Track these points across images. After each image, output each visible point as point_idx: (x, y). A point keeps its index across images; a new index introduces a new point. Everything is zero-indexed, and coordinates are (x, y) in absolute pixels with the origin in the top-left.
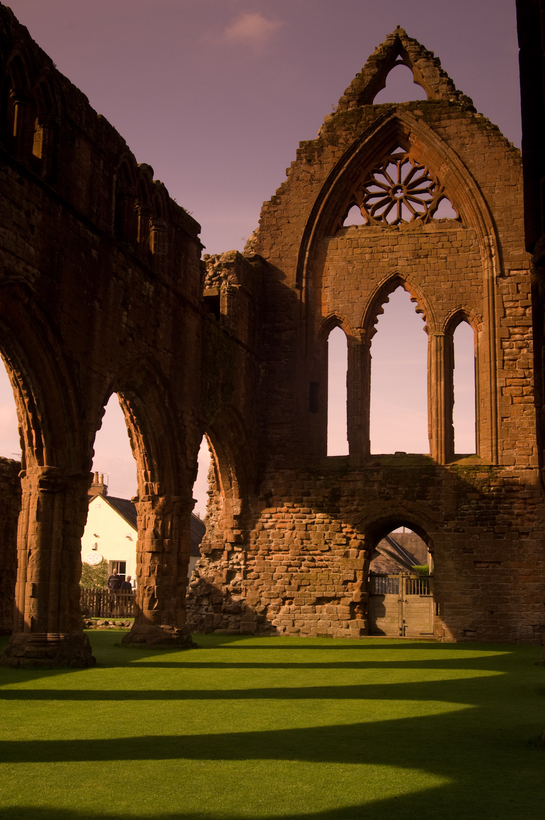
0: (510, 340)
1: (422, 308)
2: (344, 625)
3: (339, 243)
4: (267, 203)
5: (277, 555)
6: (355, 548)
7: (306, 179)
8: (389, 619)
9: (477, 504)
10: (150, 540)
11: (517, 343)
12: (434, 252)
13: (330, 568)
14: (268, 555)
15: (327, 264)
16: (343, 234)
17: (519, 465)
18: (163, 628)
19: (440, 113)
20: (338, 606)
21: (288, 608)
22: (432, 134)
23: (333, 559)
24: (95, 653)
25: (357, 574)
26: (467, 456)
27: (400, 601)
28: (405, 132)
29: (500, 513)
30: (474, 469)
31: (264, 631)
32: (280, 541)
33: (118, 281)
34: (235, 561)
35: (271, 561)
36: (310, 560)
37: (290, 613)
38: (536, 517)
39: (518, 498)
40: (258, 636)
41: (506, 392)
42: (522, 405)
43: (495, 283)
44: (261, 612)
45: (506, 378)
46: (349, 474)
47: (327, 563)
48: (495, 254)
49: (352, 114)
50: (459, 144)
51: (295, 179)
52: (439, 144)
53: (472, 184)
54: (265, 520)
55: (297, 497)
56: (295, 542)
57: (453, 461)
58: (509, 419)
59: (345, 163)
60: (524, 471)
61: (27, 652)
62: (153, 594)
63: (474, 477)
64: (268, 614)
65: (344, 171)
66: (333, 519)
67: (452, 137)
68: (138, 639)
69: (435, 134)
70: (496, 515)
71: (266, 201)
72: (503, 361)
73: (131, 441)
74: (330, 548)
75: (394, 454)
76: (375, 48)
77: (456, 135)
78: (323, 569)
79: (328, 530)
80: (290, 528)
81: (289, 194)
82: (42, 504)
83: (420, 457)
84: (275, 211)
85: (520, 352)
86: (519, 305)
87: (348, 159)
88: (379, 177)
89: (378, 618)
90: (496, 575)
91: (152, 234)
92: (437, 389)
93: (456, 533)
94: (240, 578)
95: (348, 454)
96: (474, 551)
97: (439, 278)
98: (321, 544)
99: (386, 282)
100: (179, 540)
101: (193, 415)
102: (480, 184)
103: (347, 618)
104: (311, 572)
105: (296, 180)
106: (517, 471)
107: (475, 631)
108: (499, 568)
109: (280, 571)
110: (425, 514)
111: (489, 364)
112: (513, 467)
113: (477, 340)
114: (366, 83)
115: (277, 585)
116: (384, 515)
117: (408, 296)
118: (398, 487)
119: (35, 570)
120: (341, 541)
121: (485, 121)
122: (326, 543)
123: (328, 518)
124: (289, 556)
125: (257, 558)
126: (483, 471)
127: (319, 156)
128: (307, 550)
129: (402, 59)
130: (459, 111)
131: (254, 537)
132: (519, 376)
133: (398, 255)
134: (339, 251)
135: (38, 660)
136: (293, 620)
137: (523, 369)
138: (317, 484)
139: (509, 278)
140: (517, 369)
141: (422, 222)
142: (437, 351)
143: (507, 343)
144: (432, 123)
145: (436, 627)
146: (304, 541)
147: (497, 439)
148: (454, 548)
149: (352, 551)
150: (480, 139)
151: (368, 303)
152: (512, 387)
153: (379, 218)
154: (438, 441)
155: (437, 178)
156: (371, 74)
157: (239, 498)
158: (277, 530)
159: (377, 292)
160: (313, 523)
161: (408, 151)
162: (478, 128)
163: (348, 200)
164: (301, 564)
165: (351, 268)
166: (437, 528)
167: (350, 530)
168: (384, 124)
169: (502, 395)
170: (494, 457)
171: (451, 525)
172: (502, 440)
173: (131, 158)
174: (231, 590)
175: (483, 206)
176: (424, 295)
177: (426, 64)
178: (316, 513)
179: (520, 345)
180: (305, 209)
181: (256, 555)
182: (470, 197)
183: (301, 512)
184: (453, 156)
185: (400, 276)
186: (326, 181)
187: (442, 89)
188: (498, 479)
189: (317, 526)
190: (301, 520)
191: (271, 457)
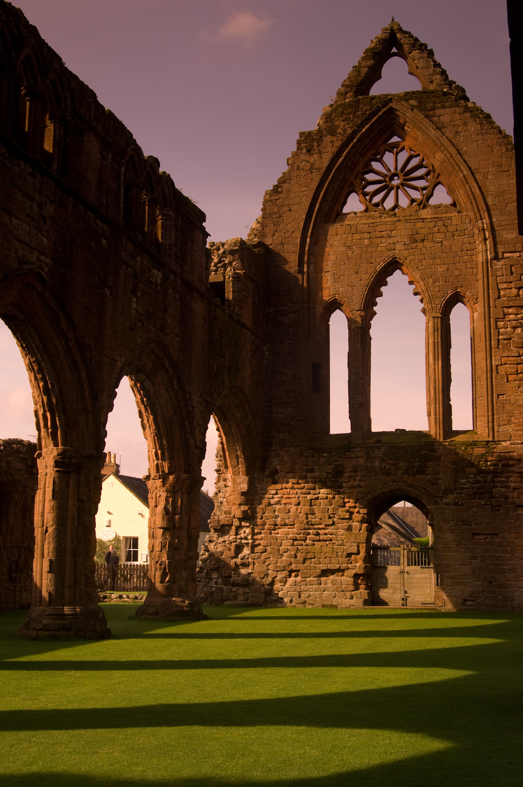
0: (505, 320)
1: (419, 290)
2: (349, 596)
3: (338, 230)
4: (269, 192)
5: (283, 530)
6: (357, 522)
7: (306, 168)
8: (392, 590)
9: (475, 478)
10: (161, 516)
11: (511, 323)
12: (430, 236)
13: (334, 542)
14: (275, 529)
15: (327, 249)
16: (343, 220)
17: (514, 440)
18: (174, 601)
19: (434, 103)
20: (342, 578)
21: (294, 580)
22: (427, 123)
23: (337, 533)
24: (110, 625)
25: (360, 546)
26: (465, 432)
27: (402, 572)
28: (400, 121)
29: (497, 487)
30: (471, 445)
31: (271, 603)
32: (286, 516)
33: (127, 269)
34: (243, 535)
35: (278, 535)
36: (315, 533)
37: (296, 585)
39: (513, 472)
40: (266, 607)
41: (501, 371)
42: (517, 382)
43: (489, 266)
44: (268, 585)
45: (501, 357)
46: (351, 451)
47: (331, 536)
48: (489, 237)
49: (349, 105)
50: (453, 132)
51: (295, 168)
52: (434, 133)
53: (466, 171)
54: (271, 496)
55: (302, 474)
56: (300, 517)
57: (451, 438)
58: (505, 396)
59: (343, 152)
60: (520, 445)
61: (45, 625)
62: (165, 569)
63: (471, 452)
64: (275, 586)
65: (343, 160)
66: (336, 494)
67: (446, 125)
68: (151, 611)
69: (429, 122)
70: (493, 488)
71: (268, 190)
72: (499, 340)
73: (142, 421)
74: (333, 522)
75: (394, 431)
76: (370, 41)
77: (450, 123)
78: (327, 542)
79: (332, 505)
80: (295, 504)
81: (290, 183)
82: (57, 483)
83: (419, 434)
84: (277, 200)
85: (514, 331)
86: (513, 286)
87: (347, 148)
88: (376, 165)
89: (381, 589)
90: (494, 547)
91: (159, 223)
92: (435, 368)
93: (455, 507)
94: (248, 552)
95: (350, 432)
96: (473, 523)
97: (436, 261)
98: (325, 518)
99: (384, 266)
100: (189, 516)
101: (201, 396)
102: (474, 171)
103: (351, 589)
104: (315, 546)
105: (297, 169)
106: (513, 446)
107: (475, 601)
108: (497, 540)
109: (286, 544)
110: (425, 489)
111: (484, 343)
112: (509, 442)
113: (473, 321)
114: (363, 75)
115: (283, 558)
116: (385, 490)
117: (406, 279)
118: (399, 463)
119: (52, 546)
120: (344, 515)
121: (478, 110)
122: (330, 517)
123: (331, 493)
124: (295, 530)
125: (264, 532)
126: (480, 446)
127: (318, 146)
128: (312, 524)
129: (397, 51)
130: (453, 101)
131: (261, 512)
132: (514, 355)
133: (395, 240)
134: (339, 237)
135: (55, 632)
136: (299, 592)
137: (518, 347)
138: (320, 461)
139: (503, 260)
140: (512, 348)
141: (418, 208)
142: (434, 331)
143: (502, 323)
144: (427, 113)
145: (437, 597)
146: (309, 516)
147: (493, 415)
148: (453, 521)
149: (356, 525)
150: (473, 127)
151: (368, 286)
152: (507, 366)
153: (377, 205)
154: (436, 418)
155: (432, 165)
156: (367, 66)
157: (246, 475)
158: (283, 505)
159: (376, 276)
160: (317, 498)
161: (404, 140)
162: (471, 116)
163: (347, 188)
164: (306, 537)
165: (351, 252)
166: (437, 502)
167: (353, 505)
168: (380, 114)
169: (498, 373)
170: (491, 433)
171: (450, 498)
172: (498, 416)
173: (138, 150)
174: (239, 563)
175: (478, 192)
176: (421, 278)
177: (420, 55)
178: (320, 489)
179: (514, 325)
180: (305, 197)
181: (263, 529)
182: (465, 183)
183: (306, 488)
184: (447, 143)
185: (398, 260)
186: (326, 169)
187: (436, 79)
188: (494, 454)
189: (321, 501)
190: (306, 495)
191: (276, 435)
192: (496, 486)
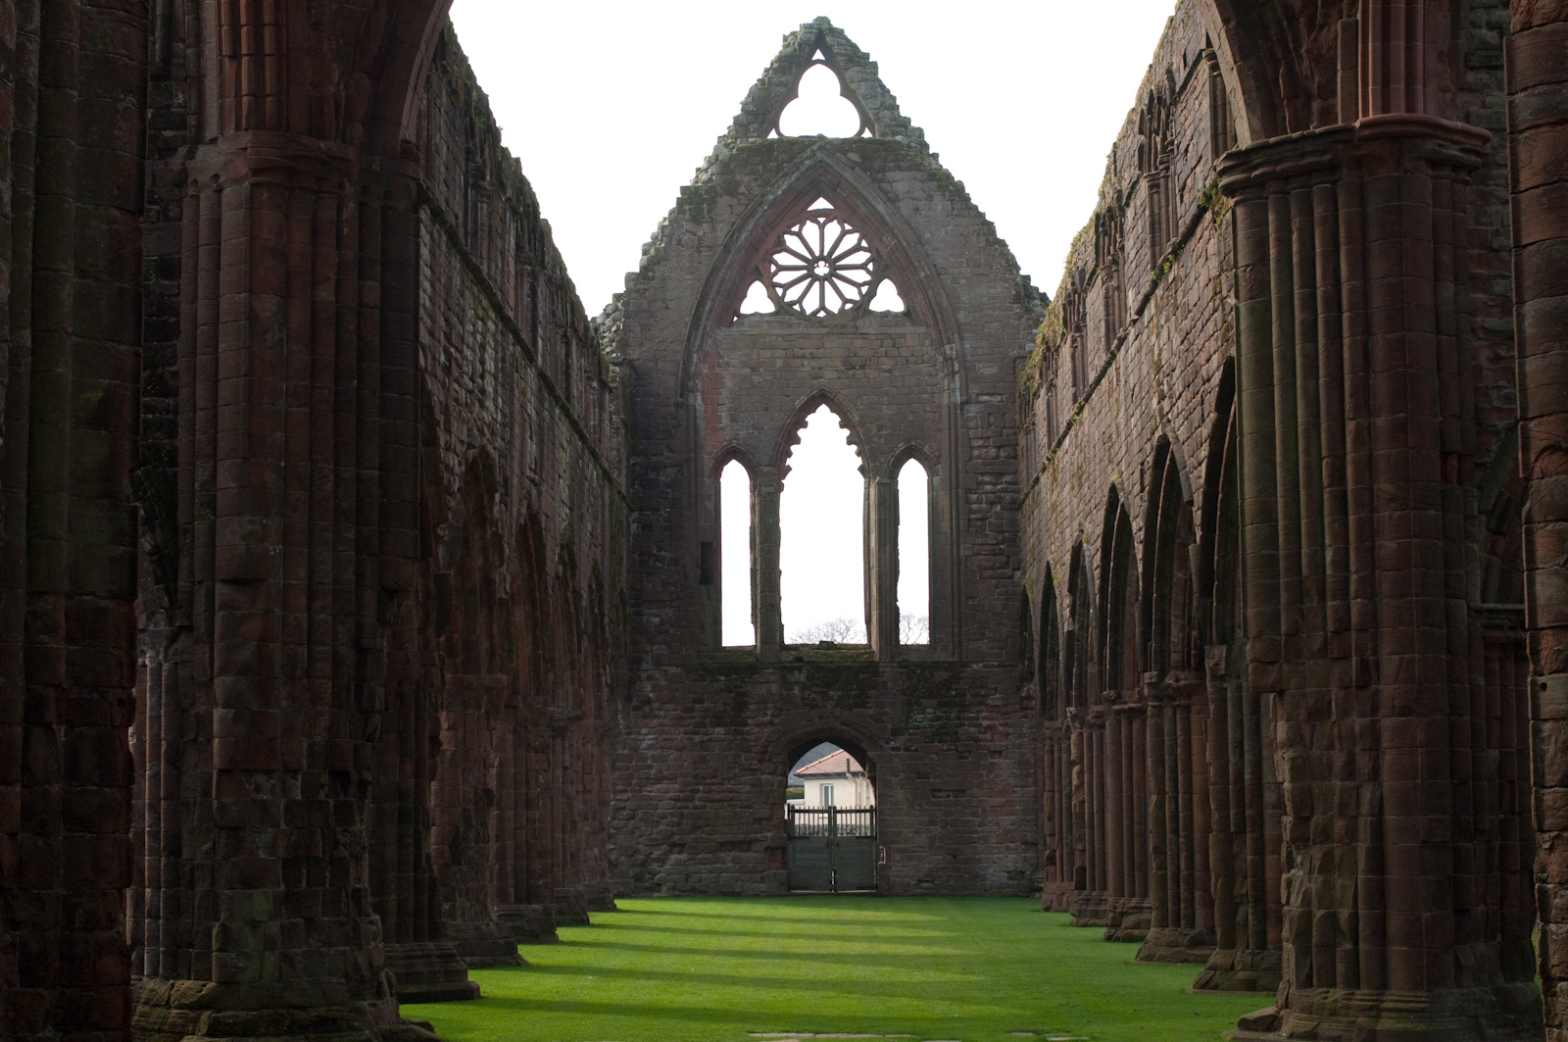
0: (979, 491)
1: (858, 438)
2: (758, 879)
3: (738, 341)
5: (659, 786)
6: (769, 774)
7: (691, 244)
9: (934, 713)
11: (987, 496)
12: (874, 361)
13: (735, 802)
14: (647, 785)
16: (744, 326)
17: (989, 661)
19: (885, 161)
20: (749, 853)
21: (678, 858)
22: (873, 190)
23: (739, 789)
25: (774, 809)
26: (919, 648)
27: (829, 844)
28: (832, 180)
30: (930, 667)
31: (644, 892)
32: (663, 766)
35: (651, 794)
36: (706, 790)
37: (681, 864)
38: (1011, 730)
39: (987, 705)
40: (637, 898)
41: (972, 564)
42: (993, 581)
43: (959, 412)
44: (639, 866)
45: (973, 545)
46: (759, 673)
47: (730, 794)
48: (959, 371)
49: (757, 150)
50: (911, 208)
51: (674, 242)
53: (930, 270)
54: (641, 737)
55: (687, 705)
56: (684, 767)
57: (901, 655)
58: (977, 599)
59: (748, 223)
60: (996, 669)
63: (930, 677)
64: (649, 867)
65: (747, 236)
66: (738, 735)
67: (902, 197)
69: (878, 191)
70: (960, 727)
72: (970, 520)
74: (734, 774)
75: (817, 643)
77: (907, 195)
78: (725, 804)
79: (731, 749)
80: (677, 748)
81: (667, 266)
83: (856, 648)
85: (991, 509)
86: (991, 444)
87: (753, 217)
90: (959, 808)
93: (906, 753)
95: (756, 643)
96: (931, 775)
98: (722, 768)
99: (806, 399)
102: (940, 270)
103: (761, 869)
104: (708, 809)
105: (677, 244)
106: (986, 670)
107: (933, 882)
108: (964, 798)
109: (664, 806)
110: (868, 729)
111: (949, 523)
112: (981, 665)
113: (932, 487)
115: (661, 827)
116: (808, 731)
117: (836, 418)
118: (829, 691)
120: (751, 765)
121: (947, 176)
122: (729, 768)
123: (730, 733)
124: (677, 786)
126: (942, 669)
127: (709, 211)
128: (702, 778)
129: (824, 59)
130: (912, 160)
132: (990, 542)
133: (823, 363)
134: (738, 352)
136: (687, 875)
137: (996, 532)
138: (715, 687)
139: (977, 405)
140: (987, 532)
141: (856, 316)
143: (975, 496)
144: (874, 175)
145: (881, 877)
146: (698, 765)
147: (960, 626)
148: (905, 772)
149: (766, 778)
151: (782, 430)
152: (981, 557)
153: (792, 304)
154: (881, 628)
156: (780, 83)
158: (659, 750)
159: (794, 415)
162: (938, 187)
163: (749, 273)
164: (694, 796)
165: (757, 377)
166: (881, 747)
169: (967, 567)
170: (957, 650)
171: (899, 742)
172: (967, 628)
175: (945, 303)
176: (861, 421)
178: (714, 727)
179: (991, 500)
180: (690, 290)
183: (693, 724)
184: (901, 224)
185: (826, 392)
186: (722, 248)
188: (962, 681)
189: (716, 744)
190: (693, 736)
191: (648, 648)
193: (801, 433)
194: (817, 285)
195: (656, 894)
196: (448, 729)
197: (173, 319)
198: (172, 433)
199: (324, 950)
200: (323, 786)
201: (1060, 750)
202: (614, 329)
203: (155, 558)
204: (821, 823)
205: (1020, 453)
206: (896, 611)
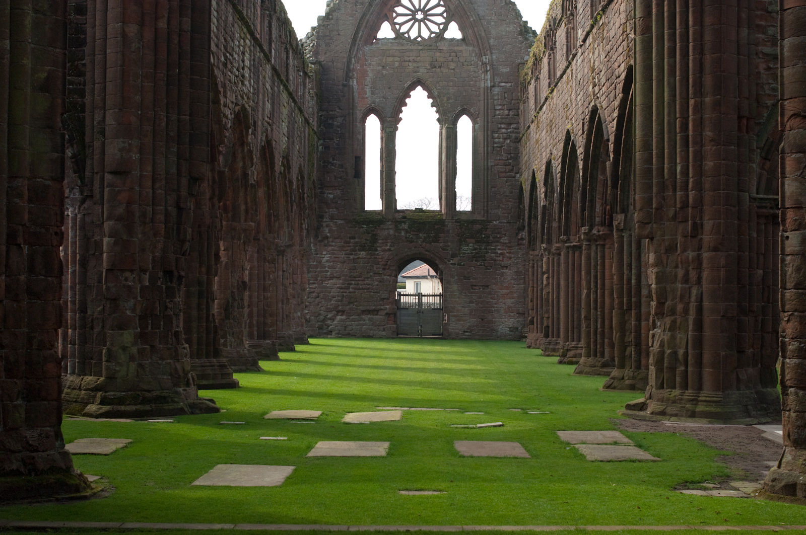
0: (499, 132)
1: (436, 104)
2: (381, 329)
3: (375, 52)
4: (321, 17)
5: (332, 281)
6: (388, 276)
7: (352, 1)
9: (473, 246)
11: (503, 135)
12: (446, 64)
13: (370, 290)
14: (325, 281)
16: (378, 44)
17: (502, 220)
20: (377, 316)
21: (341, 318)
23: (373, 284)
25: (391, 294)
26: (466, 212)
27: (419, 312)
30: (471, 222)
31: (323, 335)
32: (334, 271)
35: (328, 285)
36: (356, 284)
37: (342, 321)
38: (512, 256)
39: (500, 242)
42: (505, 179)
43: (489, 91)
45: (495, 160)
46: (384, 224)
47: (368, 286)
48: (490, 70)
55: (346, 240)
56: (345, 272)
57: (457, 216)
58: (496, 188)
60: (505, 224)
63: (471, 228)
64: (326, 322)
66: (372, 256)
70: (486, 254)
72: (493, 147)
74: (370, 275)
75: (414, 209)
78: (366, 291)
79: (369, 263)
80: (341, 262)
81: (339, 12)
83: (433, 212)
84: (328, 25)
85: (505, 142)
86: (505, 108)
90: (485, 294)
92: (447, 166)
93: (459, 266)
95: (382, 209)
96: (471, 278)
97: (449, 84)
98: (364, 273)
99: (410, 83)
103: (383, 324)
104: (357, 293)
105: (345, 2)
106: (501, 224)
107: (471, 332)
108: (488, 290)
109: (334, 292)
110: (439, 254)
111: (483, 148)
112: (498, 222)
113: (474, 130)
115: (332, 302)
117: (426, 93)
118: (419, 234)
120: (379, 271)
122: (368, 272)
123: (368, 255)
124: (341, 281)
126: (478, 223)
128: (354, 277)
132: (504, 159)
133: (419, 64)
134: (376, 58)
137: (507, 154)
138: (361, 231)
139: (499, 88)
140: (502, 153)
141: (437, 40)
142: (447, 138)
143: (497, 135)
146: (352, 271)
147: (488, 202)
148: (457, 276)
149: (386, 278)
151: (397, 97)
152: (499, 166)
153: (404, 34)
154: (447, 202)
155: (448, 6)
158: (332, 263)
159: (404, 91)
163: (382, 17)
164: (350, 287)
165: (385, 71)
166: (446, 263)
169: (492, 171)
170: (486, 214)
171: (455, 260)
172: (491, 202)
176: (438, 95)
178: (360, 251)
179: (505, 137)
180: (351, 25)
183: (349, 250)
185: (421, 80)
186: (368, 4)
188: (488, 230)
189: (361, 260)
190: (350, 256)
191: (327, 210)
192: (487, 252)
193: (407, 100)
194: (417, 24)
195: (329, 336)
196: (224, 250)
197: (83, 36)
198: (82, 94)
199: (160, 362)
200: (160, 278)
201: (537, 266)
202: (311, 45)
203: (73, 160)
204: (414, 301)
205: (520, 113)
206: (455, 193)
